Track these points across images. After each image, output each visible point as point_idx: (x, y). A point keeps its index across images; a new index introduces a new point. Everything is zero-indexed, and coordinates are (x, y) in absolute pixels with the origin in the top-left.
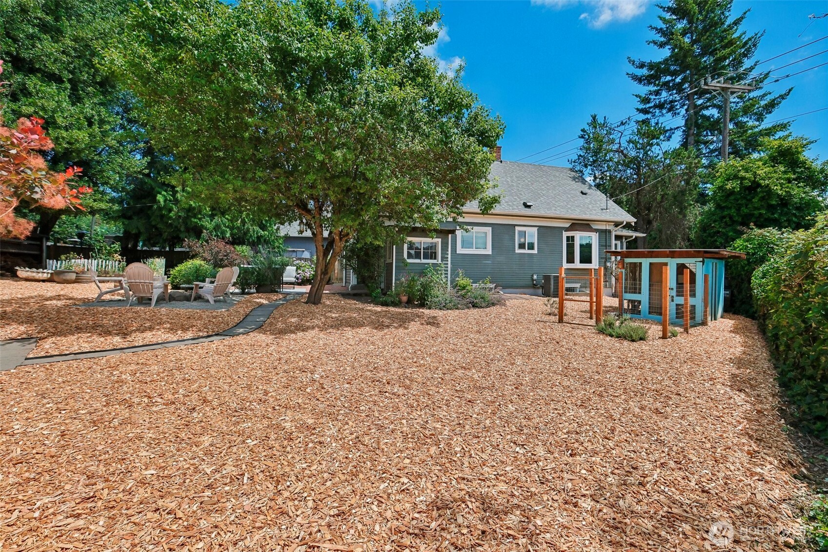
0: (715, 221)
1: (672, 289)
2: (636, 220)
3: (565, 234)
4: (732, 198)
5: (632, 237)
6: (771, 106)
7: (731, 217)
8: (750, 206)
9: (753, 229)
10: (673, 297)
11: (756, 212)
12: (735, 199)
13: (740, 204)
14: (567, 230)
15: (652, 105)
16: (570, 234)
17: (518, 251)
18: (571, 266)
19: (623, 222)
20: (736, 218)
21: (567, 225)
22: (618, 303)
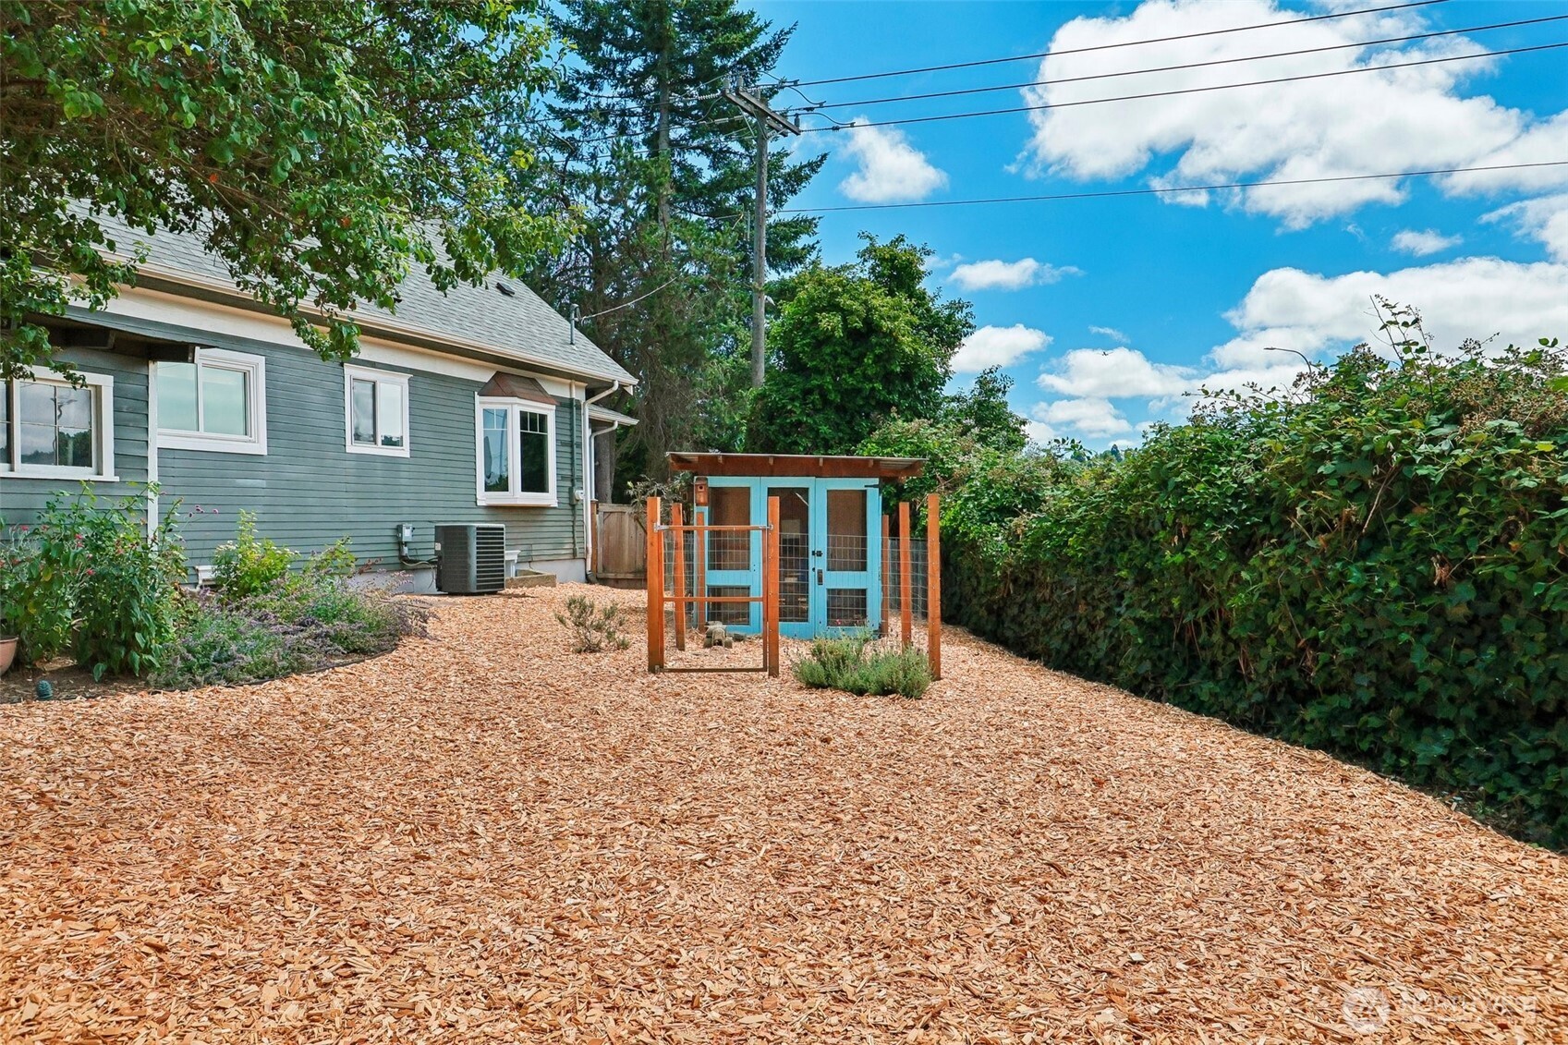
0: (792, 399)
1: (819, 554)
2: (636, 381)
3: (481, 403)
4: (828, 350)
5: (612, 424)
6: (797, 178)
7: (823, 394)
8: (858, 371)
9: (894, 419)
10: (820, 572)
11: (868, 386)
12: (830, 354)
13: (839, 366)
14: (486, 390)
15: (581, 106)
16: (496, 403)
17: (353, 448)
18: (498, 498)
19: (611, 385)
20: (832, 396)
21: (485, 377)
22: (646, 600)
